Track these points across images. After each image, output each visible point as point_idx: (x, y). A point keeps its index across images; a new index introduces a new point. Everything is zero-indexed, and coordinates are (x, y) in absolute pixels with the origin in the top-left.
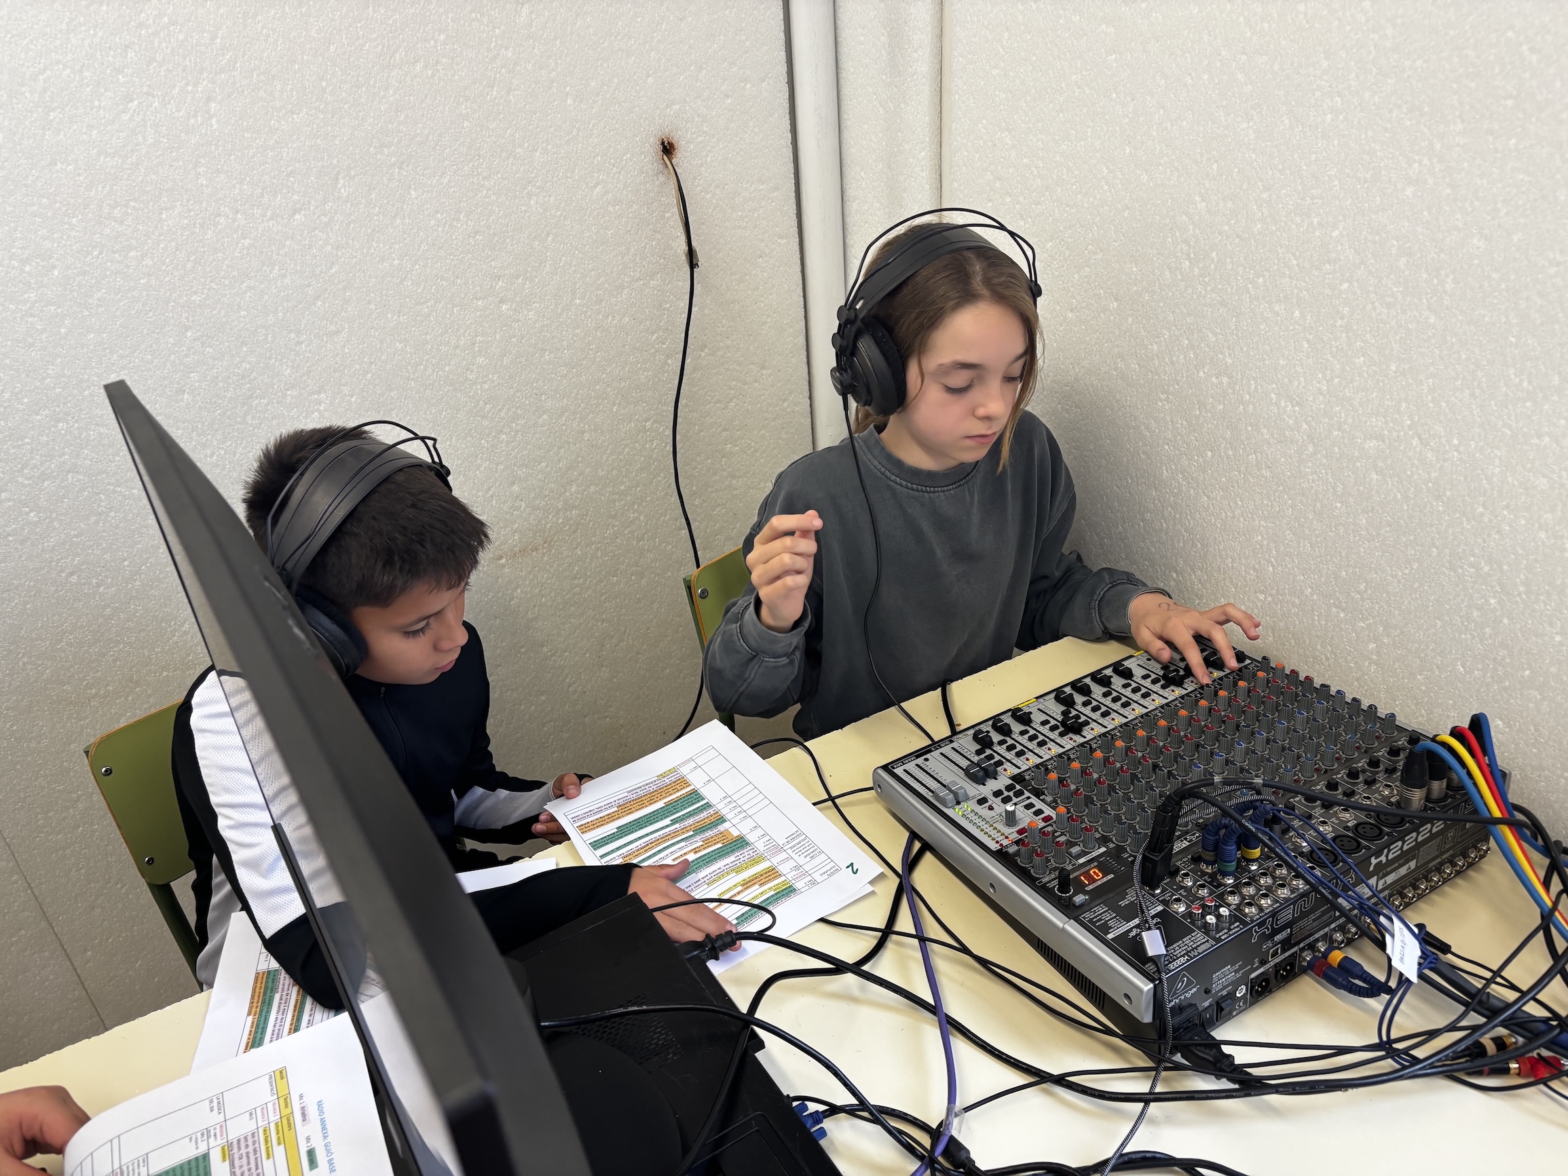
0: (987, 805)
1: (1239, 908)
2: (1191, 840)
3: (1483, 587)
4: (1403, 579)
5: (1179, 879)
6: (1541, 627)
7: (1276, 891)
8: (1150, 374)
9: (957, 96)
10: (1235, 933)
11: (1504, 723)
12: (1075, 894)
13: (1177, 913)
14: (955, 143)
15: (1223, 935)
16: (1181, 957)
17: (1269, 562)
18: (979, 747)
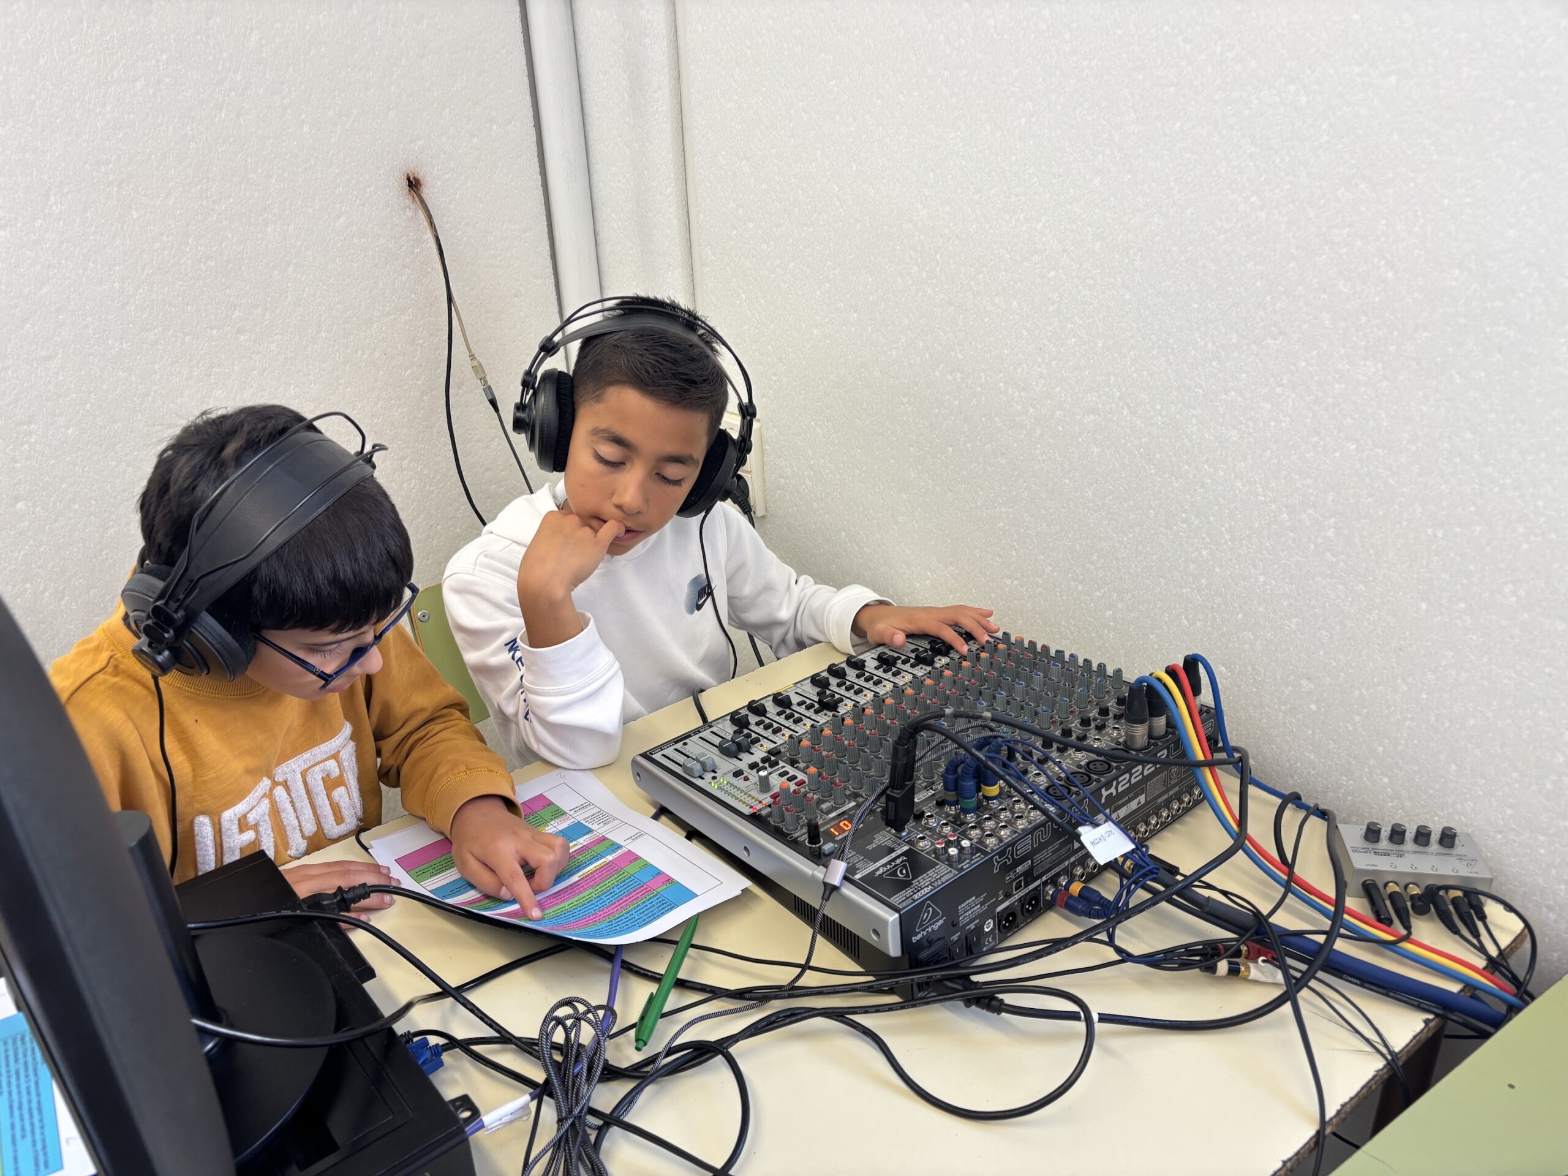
0: (743, 776)
1: (981, 841)
2: (937, 789)
3: (1196, 540)
4: (1129, 543)
5: (923, 822)
6: (1247, 570)
7: (1015, 823)
8: (891, 380)
9: (697, 131)
10: (976, 862)
11: (1226, 668)
12: (824, 844)
13: (922, 851)
14: (698, 176)
15: (965, 865)
16: (925, 887)
17: (1013, 546)
18: (736, 728)
